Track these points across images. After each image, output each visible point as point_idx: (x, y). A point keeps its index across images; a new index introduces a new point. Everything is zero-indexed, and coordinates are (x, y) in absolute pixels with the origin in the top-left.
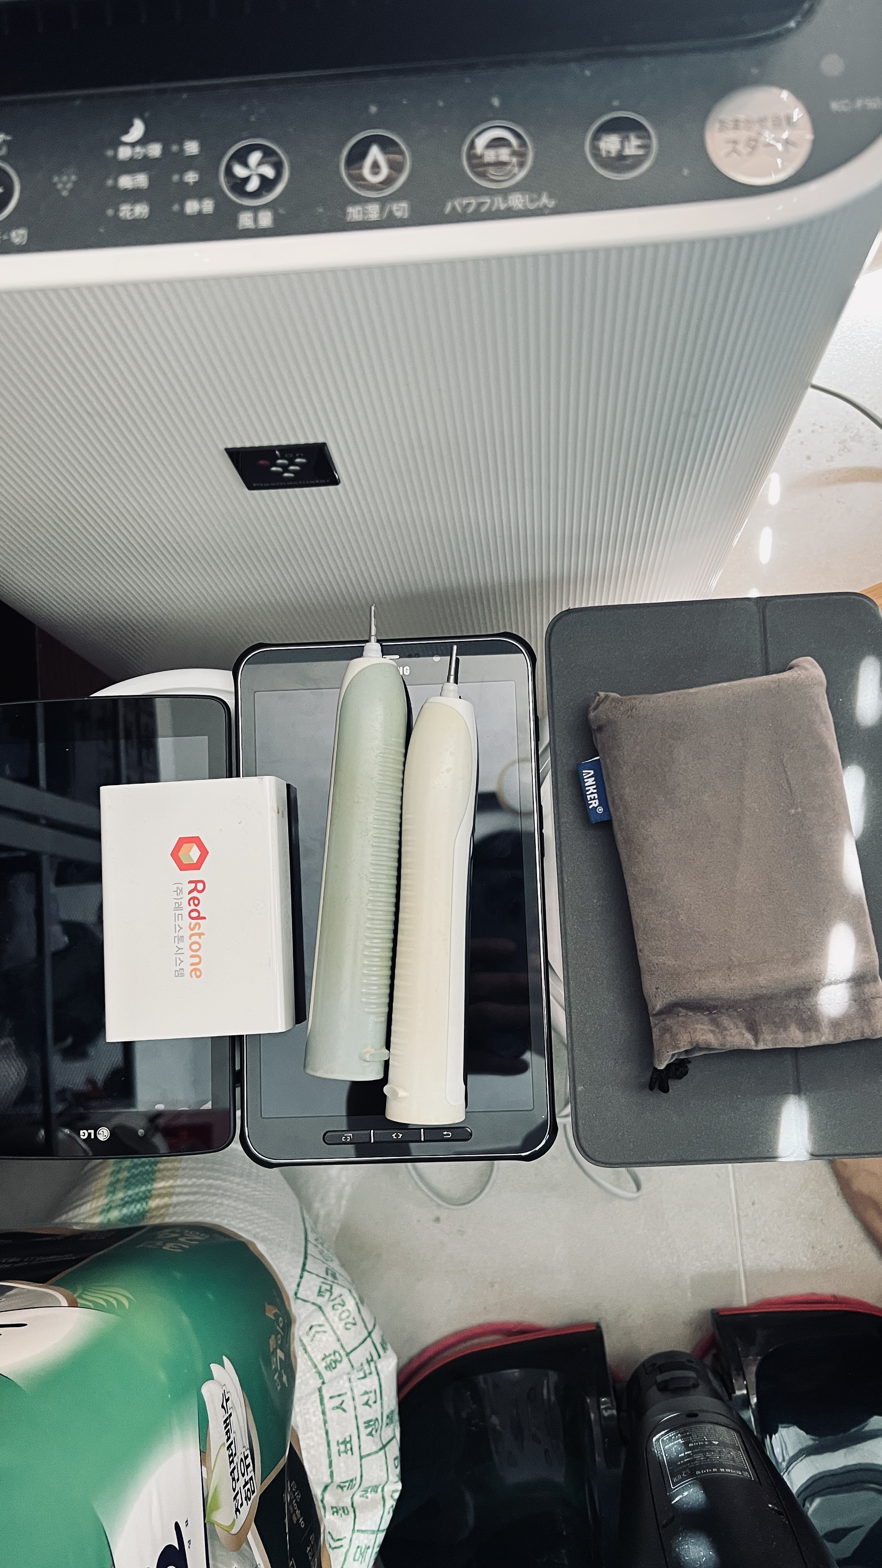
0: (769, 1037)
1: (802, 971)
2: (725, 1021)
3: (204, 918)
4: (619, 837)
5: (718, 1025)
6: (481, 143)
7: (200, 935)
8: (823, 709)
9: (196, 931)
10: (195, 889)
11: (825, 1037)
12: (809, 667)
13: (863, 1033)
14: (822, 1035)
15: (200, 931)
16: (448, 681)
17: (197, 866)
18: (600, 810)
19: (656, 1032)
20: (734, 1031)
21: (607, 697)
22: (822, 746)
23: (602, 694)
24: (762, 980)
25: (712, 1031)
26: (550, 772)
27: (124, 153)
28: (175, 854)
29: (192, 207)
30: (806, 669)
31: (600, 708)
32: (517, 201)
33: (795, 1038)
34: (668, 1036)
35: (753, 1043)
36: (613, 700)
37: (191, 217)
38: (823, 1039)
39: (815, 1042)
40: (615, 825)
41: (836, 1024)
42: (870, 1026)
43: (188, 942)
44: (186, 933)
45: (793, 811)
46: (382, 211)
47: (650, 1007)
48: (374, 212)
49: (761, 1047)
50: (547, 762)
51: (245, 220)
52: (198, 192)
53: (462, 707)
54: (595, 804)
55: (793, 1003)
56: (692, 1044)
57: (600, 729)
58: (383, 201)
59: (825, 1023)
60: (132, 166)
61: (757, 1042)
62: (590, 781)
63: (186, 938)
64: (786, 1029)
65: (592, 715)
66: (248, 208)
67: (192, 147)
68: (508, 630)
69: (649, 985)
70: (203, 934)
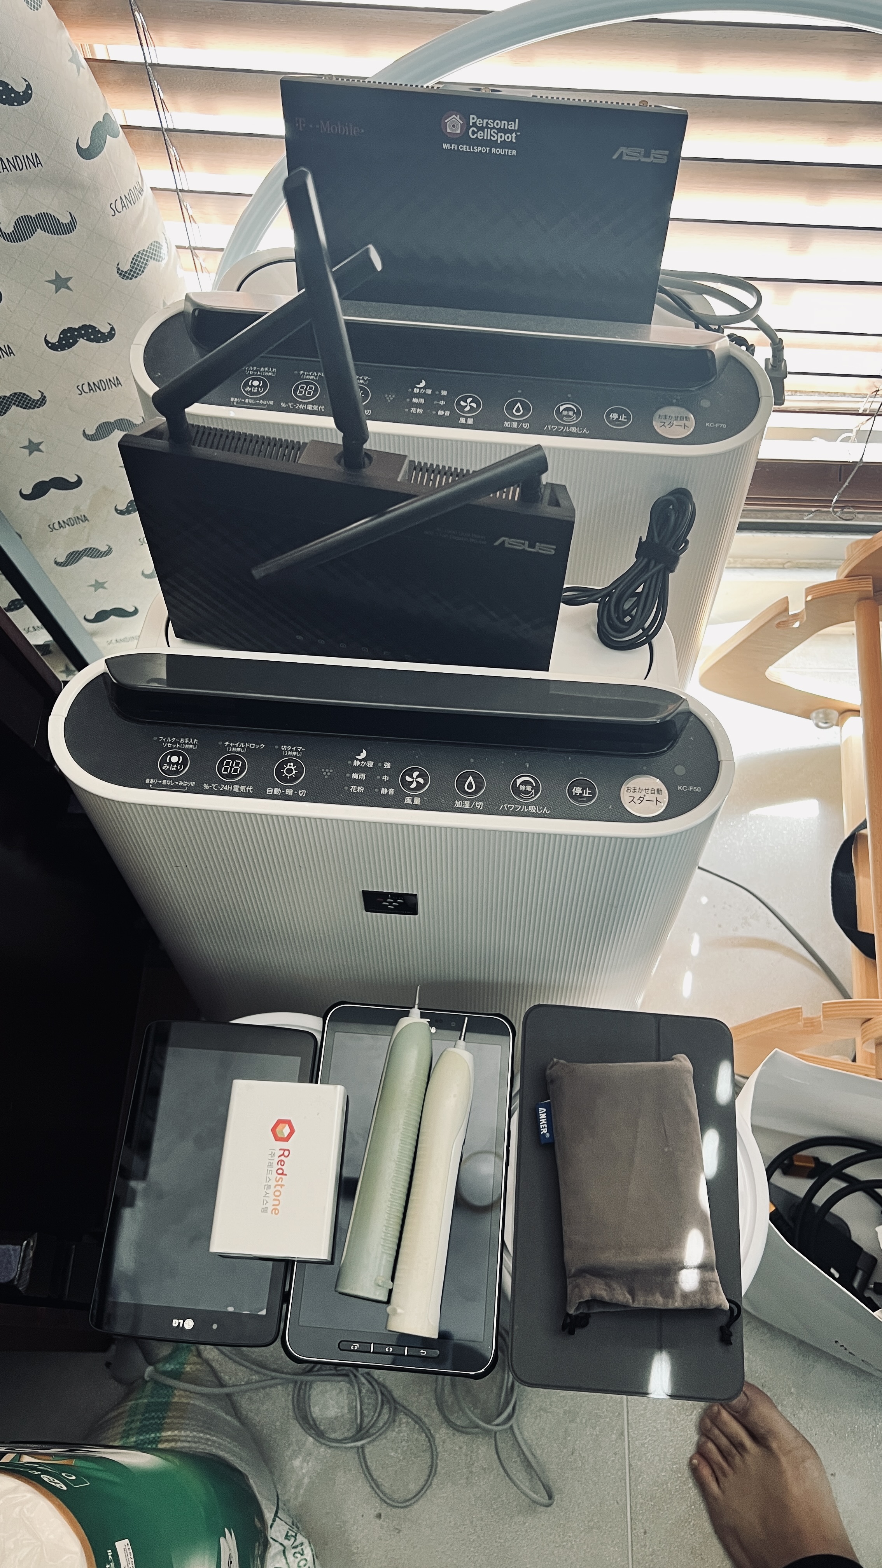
0: (642, 1299)
1: (667, 1256)
2: (615, 1285)
3: (286, 1175)
4: (558, 1154)
5: (610, 1286)
6: (519, 781)
7: (282, 1186)
8: (690, 1086)
9: (280, 1183)
10: (283, 1154)
11: (678, 1304)
12: (682, 1060)
13: (701, 1304)
14: (676, 1301)
15: (282, 1183)
16: (460, 1039)
17: (287, 1139)
18: (548, 1135)
19: (569, 1288)
20: (619, 1292)
21: (558, 1062)
22: (688, 1111)
23: (555, 1060)
24: (640, 1259)
25: (605, 1290)
26: (518, 1110)
27: (356, 763)
28: (274, 1130)
29: (384, 791)
30: (680, 1061)
31: (554, 1068)
32: (532, 809)
33: (658, 1301)
34: (577, 1290)
35: (631, 1301)
36: (562, 1064)
37: (383, 795)
38: (676, 1304)
39: (670, 1306)
40: (556, 1146)
41: (685, 1296)
42: (707, 1299)
43: (273, 1189)
44: (273, 1183)
45: (666, 1150)
46: (471, 805)
47: (567, 1272)
48: (467, 804)
49: (636, 1305)
50: (517, 1103)
51: (408, 800)
52: (387, 785)
53: (467, 1056)
54: (545, 1131)
55: (659, 1279)
56: (592, 1297)
57: (552, 1081)
58: (472, 801)
59: (678, 1293)
60: (359, 770)
61: (633, 1301)
62: (543, 1116)
63: (272, 1187)
64: (653, 1295)
65: (548, 1072)
66: (409, 795)
67: (388, 765)
68: (502, 1013)
69: (568, 1254)
70: (284, 1185)
